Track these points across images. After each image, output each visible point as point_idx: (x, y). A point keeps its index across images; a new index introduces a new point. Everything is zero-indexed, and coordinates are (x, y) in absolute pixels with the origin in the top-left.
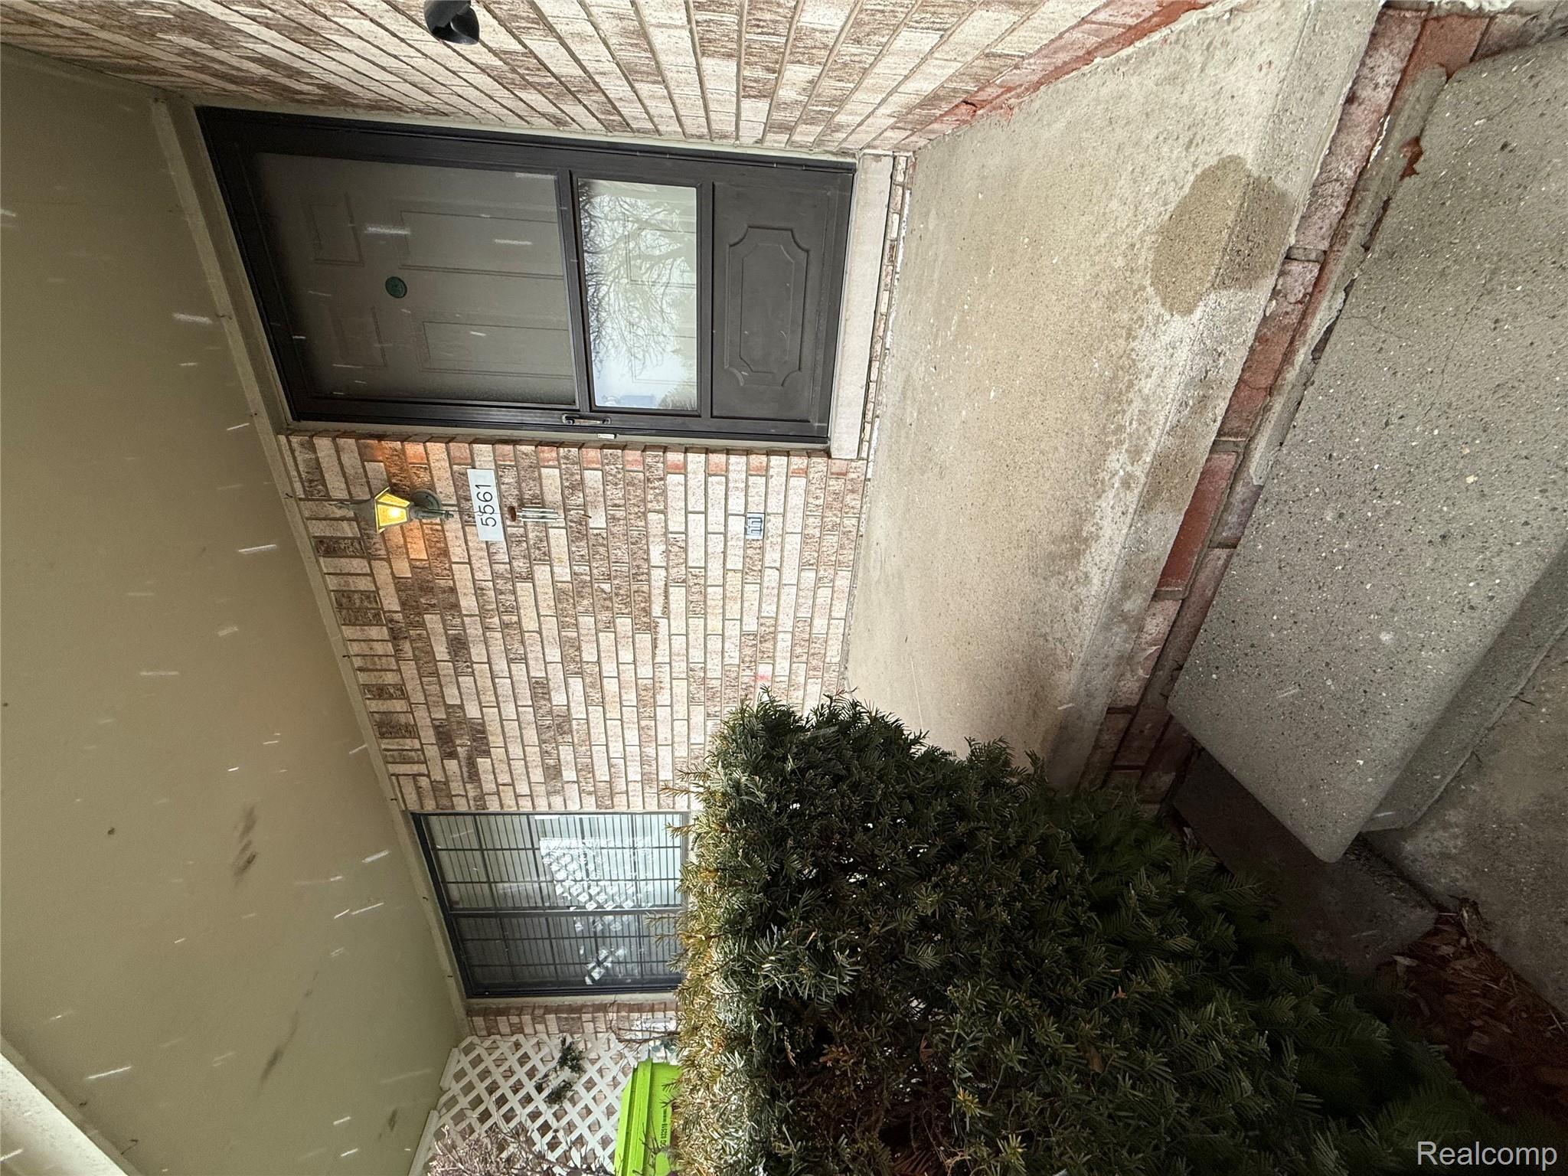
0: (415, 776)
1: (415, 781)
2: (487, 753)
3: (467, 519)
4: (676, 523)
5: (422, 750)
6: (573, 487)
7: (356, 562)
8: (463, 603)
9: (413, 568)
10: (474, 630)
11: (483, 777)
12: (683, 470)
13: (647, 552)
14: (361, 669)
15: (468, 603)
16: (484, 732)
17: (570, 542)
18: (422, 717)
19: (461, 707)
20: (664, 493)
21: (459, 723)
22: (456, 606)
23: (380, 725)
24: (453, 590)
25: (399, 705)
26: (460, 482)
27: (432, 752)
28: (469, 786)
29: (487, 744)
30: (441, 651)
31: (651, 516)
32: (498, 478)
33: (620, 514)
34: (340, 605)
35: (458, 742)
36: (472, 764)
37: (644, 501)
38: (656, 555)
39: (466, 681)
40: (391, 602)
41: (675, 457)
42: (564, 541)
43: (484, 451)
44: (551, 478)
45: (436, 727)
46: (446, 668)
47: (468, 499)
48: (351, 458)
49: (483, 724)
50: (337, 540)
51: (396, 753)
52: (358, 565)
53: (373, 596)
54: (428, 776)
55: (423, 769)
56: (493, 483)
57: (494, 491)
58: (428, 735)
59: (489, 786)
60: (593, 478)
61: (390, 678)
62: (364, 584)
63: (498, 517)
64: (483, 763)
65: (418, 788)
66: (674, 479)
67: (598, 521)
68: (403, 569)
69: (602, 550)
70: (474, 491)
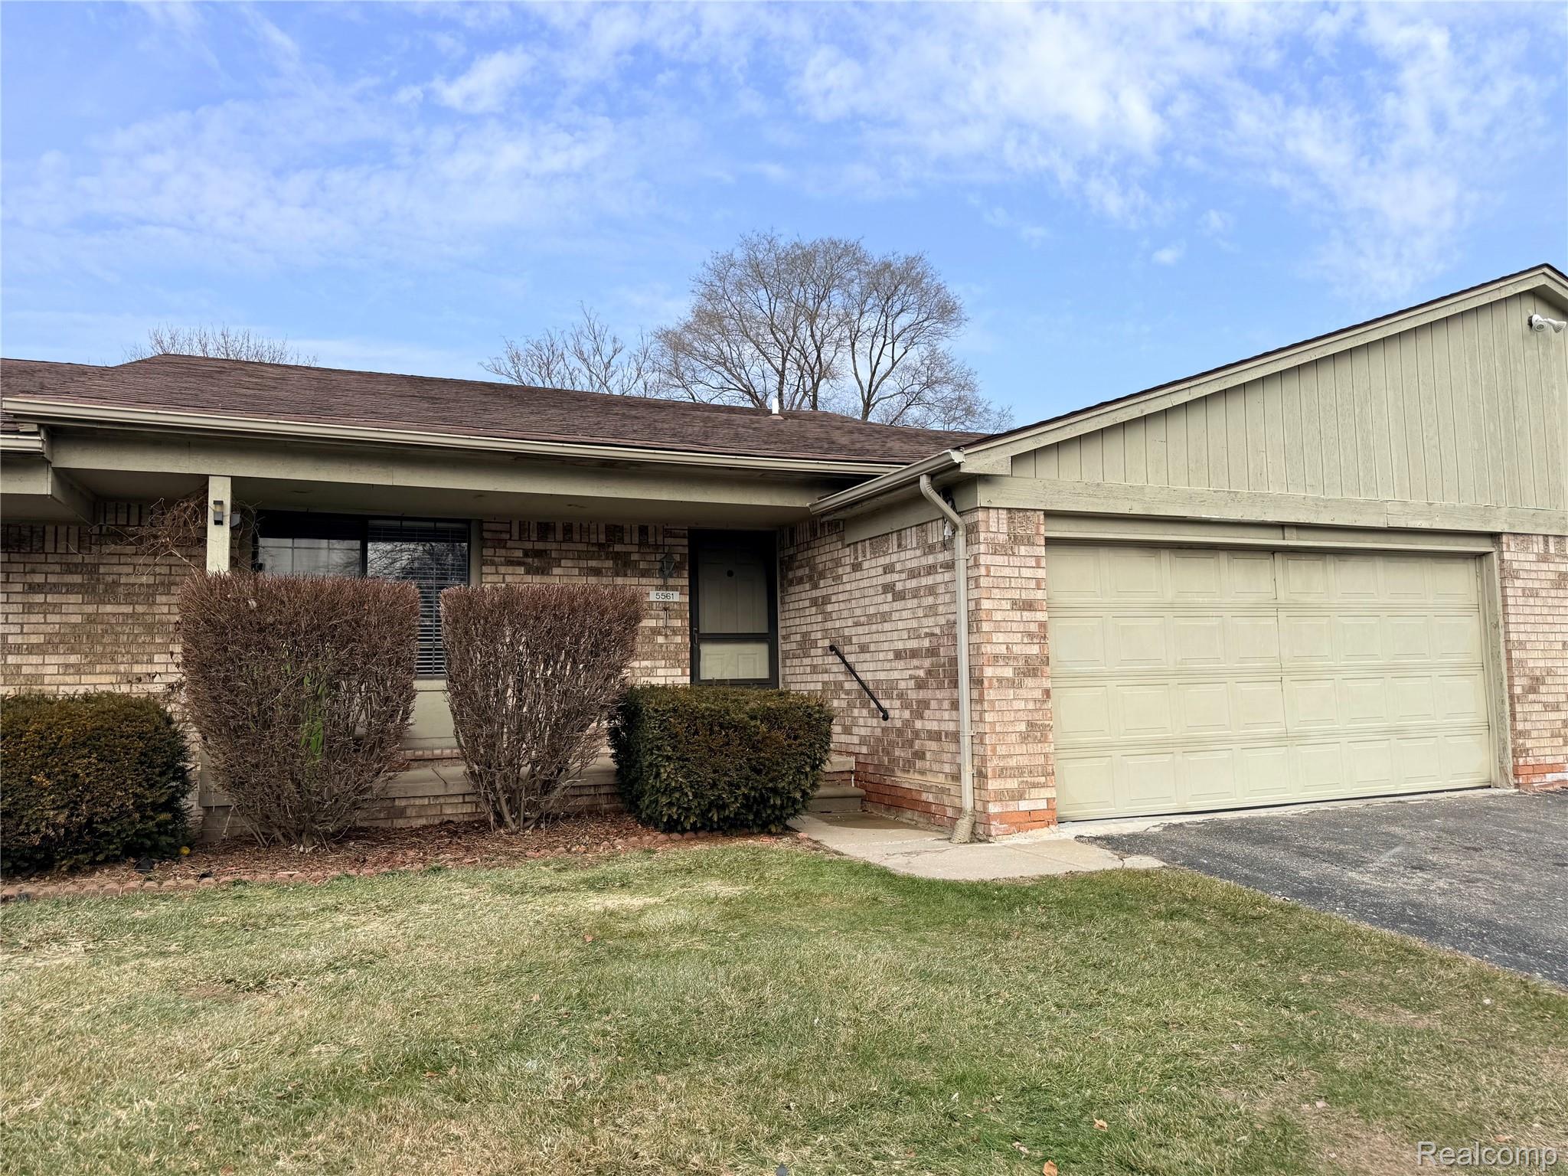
0: (510, 532)
1: (506, 532)
2: (527, 573)
3: (658, 588)
4: (660, 672)
5: (529, 541)
6: (674, 631)
8: (619, 579)
9: (636, 561)
10: (605, 580)
11: (511, 568)
12: (683, 675)
13: (647, 660)
14: (581, 525)
15: (619, 581)
16: (543, 573)
17: (651, 628)
18: (549, 546)
19: (559, 566)
20: (673, 667)
21: (549, 563)
22: (618, 575)
23: (547, 524)
24: (625, 575)
25: (559, 536)
26: (674, 588)
27: (529, 546)
28: (503, 559)
29: (534, 574)
30: (593, 563)
31: (664, 662)
32: (676, 603)
33: (664, 649)
34: (616, 526)
35: (536, 560)
36: (519, 564)
37: (670, 659)
38: (645, 663)
39: (576, 571)
40: (618, 548)
41: (688, 671)
42: (650, 625)
43: (687, 599)
44: (678, 623)
45: (546, 551)
46: (583, 564)
47: (667, 590)
48: (680, 550)
49: (548, 574)
50: (647, 534)
51: (527, 527)
52: (636, 540)
53: (621, 541)
54: (510, 539)
55: (516, 536)
56: (675, 600)
57: (671, 600)
58: (540, 546)
59: (502, 569)
60: (678, 639)
61: (577, 537)
62: (627, 539)
63: (660, 600)
64: (522, 570)
65: (501, 532)
66: (679, 671)
67: (660, 640)
68: (635, 557)
69: (647, 640)
70: (671, 593)
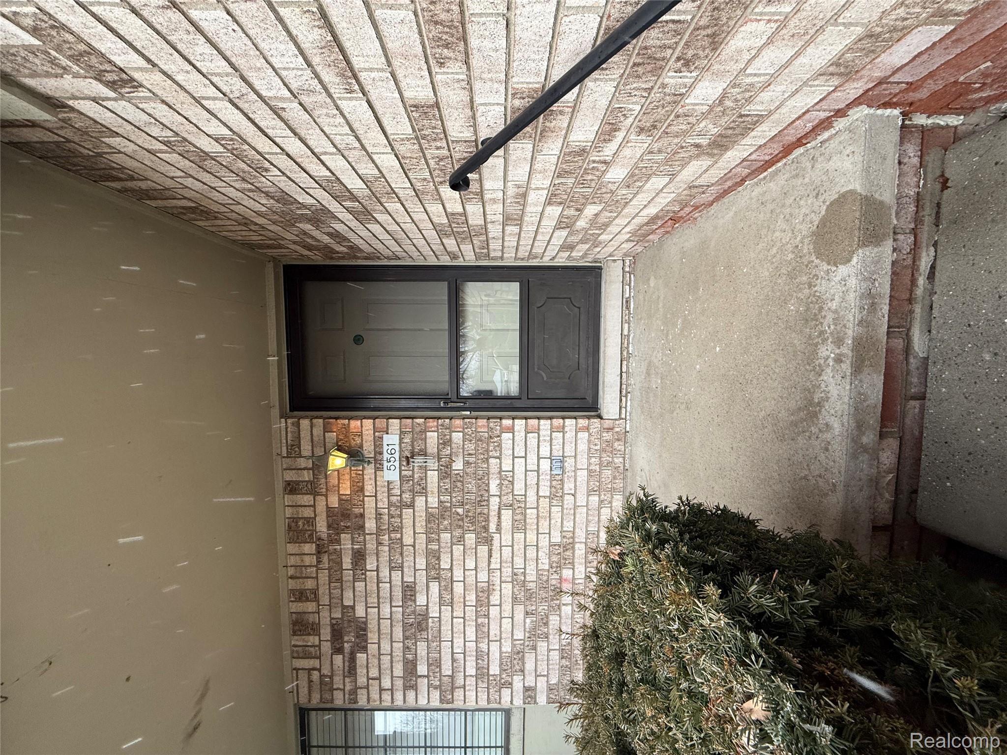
0: (310, 670)
1: (309, 675)
2: (365, 649)
3: (379, 468)
4: (507, 465)
5: (319, 646)
6: (444, 444)
7: (306, 497)
8: (367, 525)
9: (340, 500)
10: (371, 546)
11: (359, 671)
12: (511, 430)
13: (488, 485)
14: (292, 577)
15: (370, 525)
16: (365, 630)
17: (441, 478)
18: (325, 618)
19: (353, 608)
20: (500, 445)
21: (349, 621)
22: (362, 527)
23: (295, 623)
24: (362, 516)
25: (311, 607)
26: (378, 443)
27: (326, 647)
28: (347, 680)
29: (366, 641)
30: (347, 562)
31: (492, 461)
32: (401, 439)
33: (472, 460)
34: (290, 527)
35: (346, 638)
36: (353, 659)
37: (487, 451)
38: (494, 488)
39: (360, 585)
40: (322, 526)
41: (507, 422)
42: (436, 479)
43: (395, 423)
44: (432, 438)
45: (332, 625)
46: (348, 575)
47: (381, 453)
48: (318, 431)
49: (365, 623)
50: (298, 483)
51: (300, 649)
52: (307, 499)
53: (311, 521)
54: (319, 670)
55: (315, 663)
56: (397, 442)
57: (397, 448)
58: (326, 633)
59: (362, 680)
60: (457, 437)
61: (310, 584)
62: (308, 513)
63: (397, 464)
64: (361, 657)
65: (310, 682)
66: (506, 436)
67: (458, 465)
68: (334, 502)
69: (459, 484)
70: (385, 448)
